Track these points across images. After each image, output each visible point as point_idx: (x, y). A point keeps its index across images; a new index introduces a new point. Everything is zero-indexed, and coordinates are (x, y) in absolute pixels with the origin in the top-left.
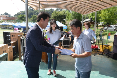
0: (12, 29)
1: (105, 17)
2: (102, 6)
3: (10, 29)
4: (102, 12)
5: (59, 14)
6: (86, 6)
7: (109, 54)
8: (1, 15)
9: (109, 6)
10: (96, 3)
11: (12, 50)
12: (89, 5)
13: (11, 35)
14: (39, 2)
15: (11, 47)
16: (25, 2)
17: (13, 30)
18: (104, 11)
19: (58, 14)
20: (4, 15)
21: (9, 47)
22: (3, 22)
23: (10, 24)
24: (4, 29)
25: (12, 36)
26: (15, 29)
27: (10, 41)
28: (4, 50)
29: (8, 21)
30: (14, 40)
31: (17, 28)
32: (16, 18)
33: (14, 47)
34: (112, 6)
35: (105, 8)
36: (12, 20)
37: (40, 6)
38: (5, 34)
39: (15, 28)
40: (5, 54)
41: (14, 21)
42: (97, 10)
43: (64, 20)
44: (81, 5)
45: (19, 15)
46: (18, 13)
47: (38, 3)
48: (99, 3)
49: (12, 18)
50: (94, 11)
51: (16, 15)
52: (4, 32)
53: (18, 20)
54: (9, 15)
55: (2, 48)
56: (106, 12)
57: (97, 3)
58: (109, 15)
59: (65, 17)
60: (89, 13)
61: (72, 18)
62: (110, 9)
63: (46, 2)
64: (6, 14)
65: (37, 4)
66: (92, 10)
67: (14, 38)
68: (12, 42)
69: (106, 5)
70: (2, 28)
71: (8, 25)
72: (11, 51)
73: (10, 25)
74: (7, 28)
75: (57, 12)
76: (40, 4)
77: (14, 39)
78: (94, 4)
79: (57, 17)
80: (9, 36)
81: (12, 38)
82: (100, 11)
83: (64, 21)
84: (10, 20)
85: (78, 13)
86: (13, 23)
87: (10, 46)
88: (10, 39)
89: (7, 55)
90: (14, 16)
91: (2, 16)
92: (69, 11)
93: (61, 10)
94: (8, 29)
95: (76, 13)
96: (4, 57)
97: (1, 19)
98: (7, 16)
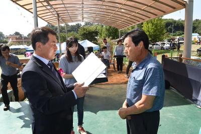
1: (148, 31)
2: (143, 17)
4: (145, 25)
5: (88, 30)
6: (123, 17)
9: (153, 17)
10: (135, 12)
12: (127, 15)
14: (58, 14)
16: (32, 13)
18: (148, 24)
19: (86, 29)
22: (12, 45)
23: (21, 47)
29: (20, 43)
31: (29, 53)
34: (157, 16)
35: (148, 19)
36: (25, 42)
37: (59, 20)
41: (28, 43)
42: (138, 23)
43: (96, 37)
44: (116, 16)
47: (56, 15)
48: (140, 12)
49: (25, 38)
50: (134, 24)
54: (21, 35)
56: (150, 25)
57: (137, 13)
58: (153, 29)
59: (96, 33)
60: (128, 27)
61: (106, 35)
62: (154, 21)
64: (17, 34)
65: (55, 18)
66: (131, 23)
69: (149, 15)
72: (19, 85)
73: (22, 49)
74: (18, 52)
75: (85, 27)
76: (58, 16)
78: (133, 14)
79: (86, 34)
82: (142, 24)
83: (96, 39)
84: (22, 42)
85: (114, 28)
86: (26, 46)
90: (28, 36)
92: (103, 26)
93: (92, 25)
95: (110, 27)
97: (10, 41)
98: (18, 36)
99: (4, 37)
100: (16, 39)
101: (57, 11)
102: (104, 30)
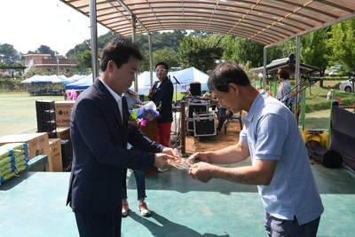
0: (62, 95)
3: (56, 94)
5: (199, 45)
7: (315, 153)
8: (30, 52)
11: (60, 151)
13: (58, 110)
14: (134, 16)
15: (56, 142)
17: (63, 98)
19: (196, 43)
20: (36, 53)
21: (50, 143)
22: (34, 74)
23: (54, 79)
24: (40, 94)
25: (61, 113)
26: (70, 94)
27: (55, 126)
28: (39, 148)
29: (50, 71)
30: (65, 123)
31: (73, 92)
32: (74, 62)
33: (64, 142)
36: (62, 68)
37: (135, 27)
38: (41, 107)
39: (68, 91)
40: (40, 157)
41: (68, 71)
45: (81, 50)
46: (77, 47)
47: (131, 17)
49: (62, 60)
51: (71, 52)
52: (37, 103)
53: (78, 67)
54: (52, 53)
55: (33, 142)
59: (218, 52)
63: (153, 15)
64: (44, 49)
65: (128, 22)
67: (65, 118)
68: (60, 130)
70: (33, 93)
71: (51, 83)
72: (56, 153)
73: (55, 84)
74: (45, 91)
75: (195, 39)
76: (135, 21)
77: (65, 121)
79: (195, 54)
80: (52, 111)
81: (58, 117)
84: (55, 68)
86: (63, 77)
87: (55, 140)
88: (53, 122)
89: (45, 160)
90: (68, 55)
91: (31, 57)
94: (50, 95)
96: (38, 163)
97: (30, 65)
98: (46, 56)
99: (17, 57)
100: (44, 61)
101: (131, 11)
102: (236, 45)
